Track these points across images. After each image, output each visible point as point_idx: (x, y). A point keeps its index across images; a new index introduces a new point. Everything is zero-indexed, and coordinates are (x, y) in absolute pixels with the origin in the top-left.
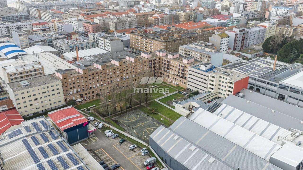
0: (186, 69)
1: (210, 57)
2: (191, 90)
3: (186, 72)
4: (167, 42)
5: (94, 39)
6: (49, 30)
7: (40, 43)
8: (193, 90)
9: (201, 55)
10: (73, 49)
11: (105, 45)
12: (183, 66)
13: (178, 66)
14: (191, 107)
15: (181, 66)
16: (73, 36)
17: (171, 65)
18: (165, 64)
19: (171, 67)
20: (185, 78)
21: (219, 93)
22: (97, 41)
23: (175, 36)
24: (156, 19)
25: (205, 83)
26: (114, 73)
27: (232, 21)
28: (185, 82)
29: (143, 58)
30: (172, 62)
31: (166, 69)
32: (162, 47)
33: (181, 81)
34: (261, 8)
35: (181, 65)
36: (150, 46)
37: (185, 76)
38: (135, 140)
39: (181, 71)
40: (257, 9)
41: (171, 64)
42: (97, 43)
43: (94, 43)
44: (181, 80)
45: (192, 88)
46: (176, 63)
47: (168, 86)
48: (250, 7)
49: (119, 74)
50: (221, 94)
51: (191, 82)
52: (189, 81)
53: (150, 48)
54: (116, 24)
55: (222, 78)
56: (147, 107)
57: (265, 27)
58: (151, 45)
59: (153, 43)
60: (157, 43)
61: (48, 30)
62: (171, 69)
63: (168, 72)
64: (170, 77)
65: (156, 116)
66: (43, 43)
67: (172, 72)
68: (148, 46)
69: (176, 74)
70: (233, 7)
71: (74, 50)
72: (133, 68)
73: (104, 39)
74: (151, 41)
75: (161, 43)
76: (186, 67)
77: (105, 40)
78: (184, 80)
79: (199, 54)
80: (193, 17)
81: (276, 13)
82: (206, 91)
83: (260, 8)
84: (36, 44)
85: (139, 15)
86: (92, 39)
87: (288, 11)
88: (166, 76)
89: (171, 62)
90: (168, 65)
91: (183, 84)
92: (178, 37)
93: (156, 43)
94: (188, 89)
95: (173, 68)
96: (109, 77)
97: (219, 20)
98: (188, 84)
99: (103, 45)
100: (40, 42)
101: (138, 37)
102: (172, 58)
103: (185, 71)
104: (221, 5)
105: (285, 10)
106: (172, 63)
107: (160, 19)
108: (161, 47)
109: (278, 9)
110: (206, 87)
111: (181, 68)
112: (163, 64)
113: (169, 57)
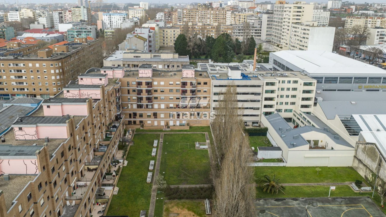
0: (199, 88)
12: (194, 82)
13: (179, 88)
15: (189, 84)
17: (156, 91)
18: (140, 92)
19: (155, 95)
25: (256, 101)
27: (76, 32)
30: (159, 82)
31: (144, 103)
32: (55, 71)
34: (88, 16)
35: (189, 81)
36: (13, 77)
39: (189, 95)
40: (82, 18)
41: (155, 88)
46: (171, 83)
47: (168, 133)
48: (70, 16)
50: (280, 111)
52: (214, 109)
53: (14, 83)
57: (153, 28)
58: (19, 74)
59: (23, 68)
60: (37, 65)
62: (156, 98)
63: (149, 107)
64: (162, 116)
67: (160, 104)
68: (8, 77)
69: (171, 105)
70: (45, 18)
74: (13, 64)
75: (51, 63)
76: (199, 84)
78: (202, 111)
81: (109, 21)
82: (258, 114)
83: (86, 17)
87: (124, 18)
88: (149, 116)
89: (155, 83)
90: (148, 92)
93: (34, 65)
95: (162, 96)
97: (48, 34)
102: (150, 75)
103: (199, 93)
104: (18, 16)
105: (121, 17)
106: (159, 85)
108: (52, 71)
109: (112, 16)
111: (188, 88)
112: (129, 93)
113: (140, 75)
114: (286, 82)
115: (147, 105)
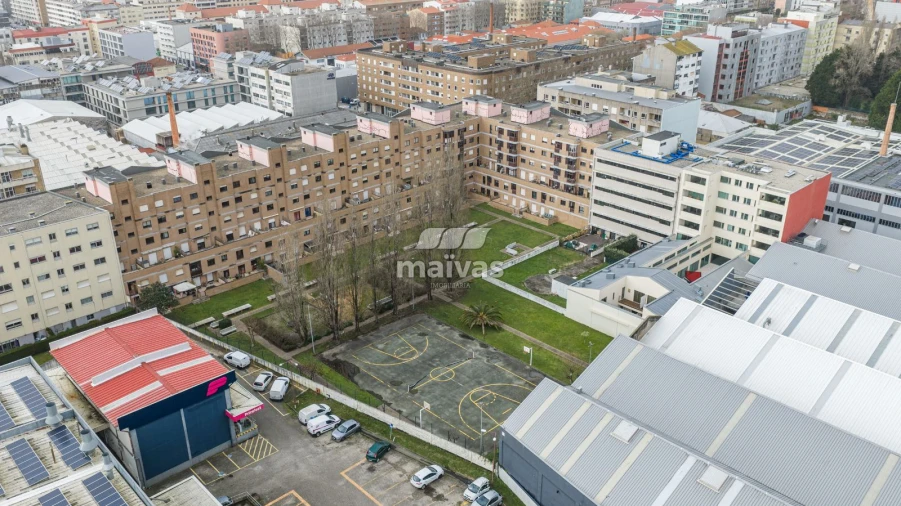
0: (584, 158)
1: (658, 118)
2: (608, 234)
3: (582, 171)
4: (491, 73)
5: (231, 74)
6: (71, 49)
7: (38, 92)
8: (612, 235)
9: (622, 110)
10: (158, 110)
11: (270, 93)
12: (573, 145)
13: (551, 150)
14: (630, 297)
15: (564, 147)
16: (155, 70)
17: (524, 148)
18: (501, 144)
19: (523, 155)
20: (580, 192)
21: (718, 240)
22: (241, 79)
23: (515, 54)
24: (434, 14)
25: (664, 207)
26: (318, 179)
28: (583, 205)
29: (418, 124)
30: (529, 135)
31: (505, 164)
32: (475, 92)
33: (567, 204)
35: (564, 143)
36: (429, 91)
37: (581, 184)
38: (433, 443)
39: (563, 168)
41: (524, 144)
42: (243, 89)
43: (231, 87)
44: (567, 200)
45: (609, 227)
46: (545, 140)
47: (517, 223)
49: (336, 184)
50: (727, 243)
51: (608, 205)
52: (596, 202)
54: (303, 31)
55: (733, 182)
56: (456, 304)
57: (805, 24)
58: (436, 88)
59: (442, 81)
60: (456, 79)
61: (66, 51)
62: (523, 161)
63: (511, 172)
64: (523, 192)
65: (498, 336)
66: (47, 90)
67: (527, 173)
68: (425, 91)
69: (543, 179)
71: (161, 112)
72: (388, 161)
73: (267, 73)
74: (433, 73)
75: (471, 77)
76: (584, 150)
77: (272, 73)
78: (579, 201)
79: (615, 106)
80: (551, 8)
82: (669, 233)
84: (23, 93)
85: (374, 6)
86: (226, 76)
88: (505, 187)
89: (524, 135)
90: (511, 147)
91: (575, 214)
92: (526, 58)
93: (452, 78)
94: (594, 230)
95: (531, 158)
96: (298, 194)
97: (637, 17)
98: (595, 214)
99: (265, 93)
100: (37, 87)
101: (385, 63)
102: (524, 121)
103: (582, 167)
106: (529, 140)
107: (446, 15)
108: (471, 92)
110: (671, 220)
111: (564, 154)
112: (491, 144)
113: (513, 119)
114: (744, 184)
115: (508, 169)
